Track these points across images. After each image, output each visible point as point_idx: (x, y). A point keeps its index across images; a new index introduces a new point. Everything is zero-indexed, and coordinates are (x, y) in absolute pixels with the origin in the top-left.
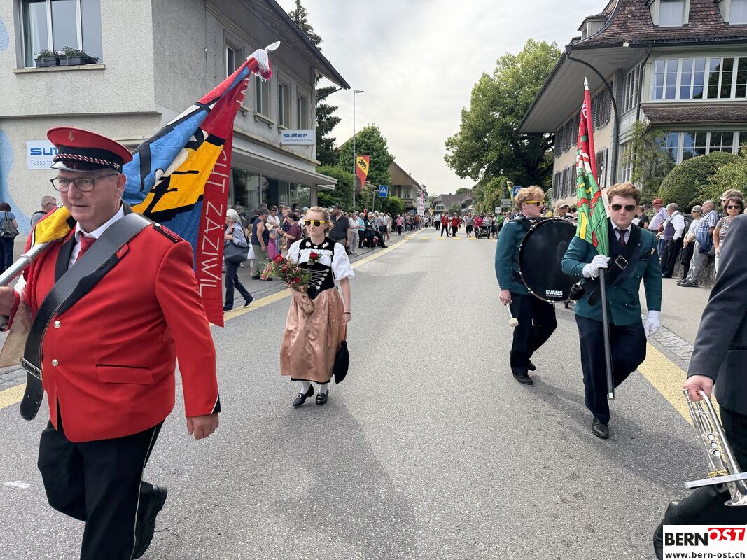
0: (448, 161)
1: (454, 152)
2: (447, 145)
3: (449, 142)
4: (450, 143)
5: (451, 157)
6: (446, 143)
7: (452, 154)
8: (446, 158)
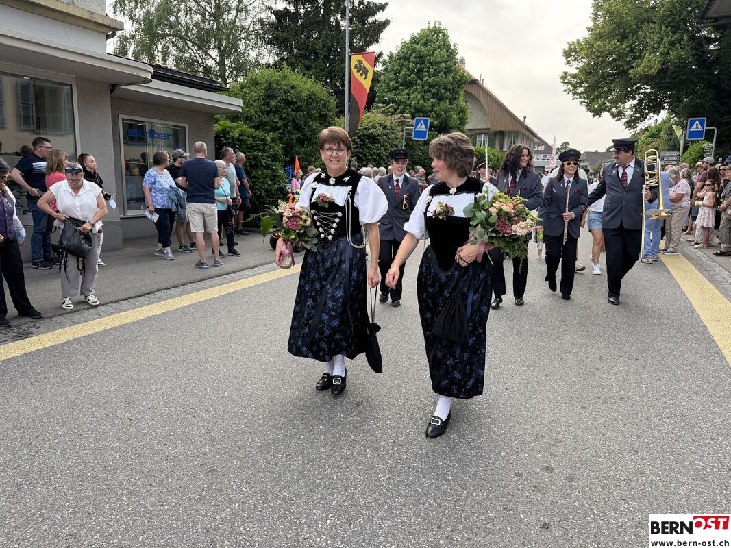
0: (568, 83)
1: (577, 68)
2: (567, 54)
3: (570, 50)
4: (571, 53)
5: (574, 77)
6: (565, 52)
7: (575, 71)
8: (564, 78)
